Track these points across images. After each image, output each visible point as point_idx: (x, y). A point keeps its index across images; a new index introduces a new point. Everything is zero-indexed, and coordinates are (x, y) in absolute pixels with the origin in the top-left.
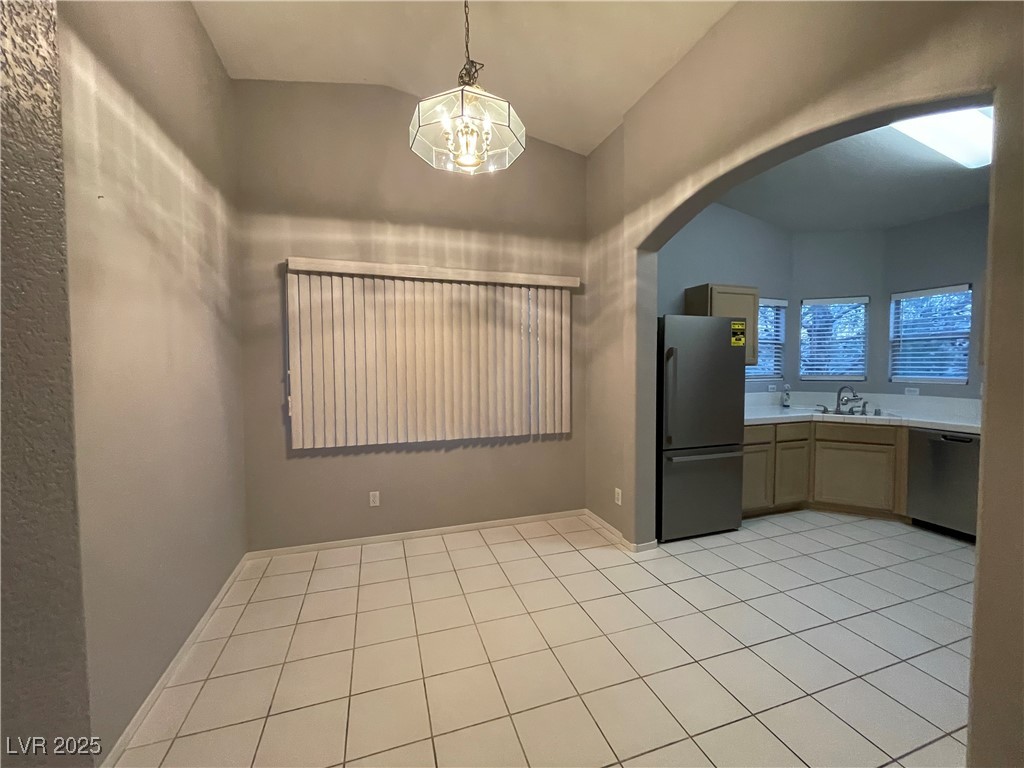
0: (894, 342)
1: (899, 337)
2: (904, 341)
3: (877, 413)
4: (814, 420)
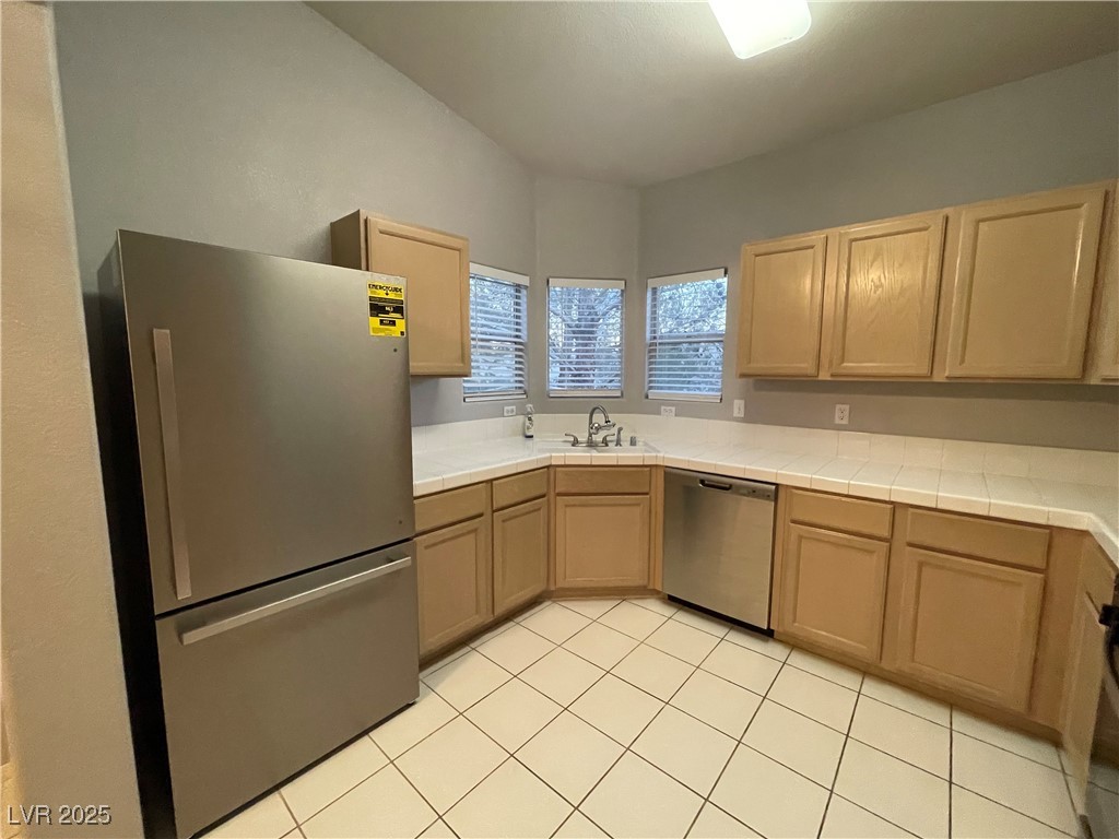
0: (651, 345)
1: (655, 338)
2: (660, 344)
3: (633, 442)
4: (553, 463)
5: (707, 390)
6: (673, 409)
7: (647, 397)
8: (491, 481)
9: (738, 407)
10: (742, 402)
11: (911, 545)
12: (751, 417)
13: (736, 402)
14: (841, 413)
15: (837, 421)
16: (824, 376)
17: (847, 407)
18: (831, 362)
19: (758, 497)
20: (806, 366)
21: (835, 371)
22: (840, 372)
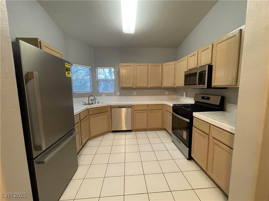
0: (98, 81)
3: (98, 102)
4: (88, 108)
5: (112, 91)
6: (105, 95)
7: (98, 93)
8: (80, 113)
9: (118, 93)
11: (149, 110)
12: (121, 95)
13: (118, 92)
14: (135, 93)
15: (134, 95)
16: (134, 87)
17: (136, 92)
18: (135, 85)
19: (129, 108)
20: (131, 85)
21: (136, 86)
22: (137, 86)
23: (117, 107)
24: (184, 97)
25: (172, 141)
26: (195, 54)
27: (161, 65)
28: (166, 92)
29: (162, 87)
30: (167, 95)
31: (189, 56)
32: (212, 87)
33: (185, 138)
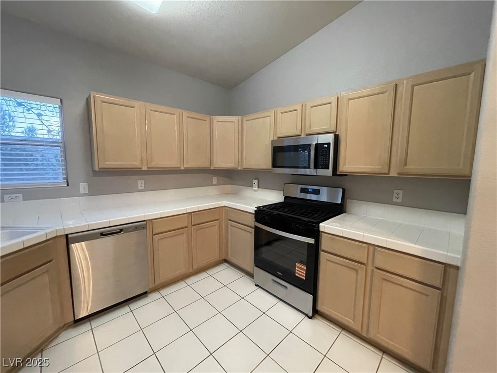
5: (53, 179)
6: (19, 195)
9: (83, 187)
10: (86, 185)
11: (193, 225)
12: (93, 192)
13: (81, 184)
14: (141, 184)
15: (139, 188)
16: (145, 168)
17: (143, 181)
18: (148, 162)
20: (137, 164)
21: (149, 166)
22: (152, 166)
23: (97, 233)
24: (254, 188)
25: (257, 285)
26: (295, 109)
27: (207, 118)
28: (214, 178)
29: (212, 168)
30: (215, 185)
31: (279, 110)
32: (338, 173)
33: (303, 276)
